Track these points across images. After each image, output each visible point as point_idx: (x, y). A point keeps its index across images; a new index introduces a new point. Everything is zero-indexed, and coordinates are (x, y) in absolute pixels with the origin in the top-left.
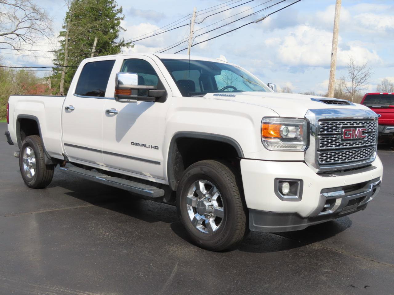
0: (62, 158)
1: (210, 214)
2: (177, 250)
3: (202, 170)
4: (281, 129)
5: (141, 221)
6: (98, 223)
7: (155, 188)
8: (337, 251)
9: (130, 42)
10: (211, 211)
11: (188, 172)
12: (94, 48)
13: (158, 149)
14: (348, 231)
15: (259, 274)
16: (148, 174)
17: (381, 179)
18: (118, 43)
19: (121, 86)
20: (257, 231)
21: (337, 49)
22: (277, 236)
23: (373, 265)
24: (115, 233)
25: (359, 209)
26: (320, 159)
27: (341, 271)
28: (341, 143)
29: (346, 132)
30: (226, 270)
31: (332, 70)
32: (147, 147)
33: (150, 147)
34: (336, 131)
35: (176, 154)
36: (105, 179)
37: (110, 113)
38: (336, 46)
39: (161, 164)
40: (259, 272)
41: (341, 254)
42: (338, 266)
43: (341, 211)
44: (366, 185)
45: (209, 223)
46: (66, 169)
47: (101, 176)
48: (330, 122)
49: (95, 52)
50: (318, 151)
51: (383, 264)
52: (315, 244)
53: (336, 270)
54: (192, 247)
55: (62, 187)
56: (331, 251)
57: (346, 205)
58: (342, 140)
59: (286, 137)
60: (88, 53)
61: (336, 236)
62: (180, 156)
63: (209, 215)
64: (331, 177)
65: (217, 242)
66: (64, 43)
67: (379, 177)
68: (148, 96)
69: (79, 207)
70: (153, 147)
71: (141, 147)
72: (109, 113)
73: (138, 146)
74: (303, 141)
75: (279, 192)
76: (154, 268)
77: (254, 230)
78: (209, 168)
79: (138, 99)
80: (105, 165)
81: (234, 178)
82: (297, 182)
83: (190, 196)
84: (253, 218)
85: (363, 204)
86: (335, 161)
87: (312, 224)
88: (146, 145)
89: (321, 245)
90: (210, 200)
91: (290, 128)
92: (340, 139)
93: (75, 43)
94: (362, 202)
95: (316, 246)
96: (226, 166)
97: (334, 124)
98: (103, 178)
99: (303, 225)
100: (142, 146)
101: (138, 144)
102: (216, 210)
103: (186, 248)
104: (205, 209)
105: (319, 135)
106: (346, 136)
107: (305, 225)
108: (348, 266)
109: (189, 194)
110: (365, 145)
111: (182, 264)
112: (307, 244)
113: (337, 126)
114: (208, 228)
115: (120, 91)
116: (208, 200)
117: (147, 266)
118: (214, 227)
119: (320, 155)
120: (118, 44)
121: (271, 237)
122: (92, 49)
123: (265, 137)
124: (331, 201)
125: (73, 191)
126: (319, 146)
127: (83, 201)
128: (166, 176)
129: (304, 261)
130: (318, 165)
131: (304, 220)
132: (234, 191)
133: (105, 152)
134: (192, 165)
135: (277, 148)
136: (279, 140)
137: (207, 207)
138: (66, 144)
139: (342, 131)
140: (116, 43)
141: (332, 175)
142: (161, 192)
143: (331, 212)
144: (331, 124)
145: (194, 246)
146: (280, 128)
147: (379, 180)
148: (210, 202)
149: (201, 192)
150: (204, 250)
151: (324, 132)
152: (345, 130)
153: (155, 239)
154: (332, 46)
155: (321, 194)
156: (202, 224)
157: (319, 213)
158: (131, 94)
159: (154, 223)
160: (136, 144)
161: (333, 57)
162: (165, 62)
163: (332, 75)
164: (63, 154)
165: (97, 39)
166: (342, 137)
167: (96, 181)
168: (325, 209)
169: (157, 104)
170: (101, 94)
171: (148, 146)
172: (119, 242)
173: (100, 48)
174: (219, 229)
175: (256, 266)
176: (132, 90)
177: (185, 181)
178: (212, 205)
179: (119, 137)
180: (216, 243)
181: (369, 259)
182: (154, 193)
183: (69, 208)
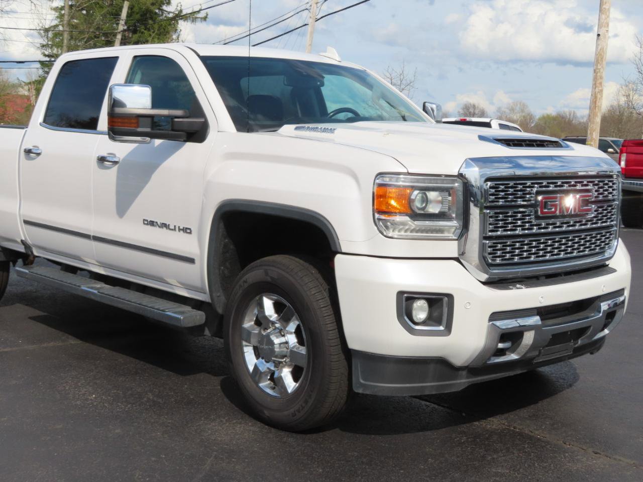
0: (21, 249)
1: (283, 360)
2: (220, 428)
3: (267, 274)
4: (413, 197)
5: (166, 373)
6: (80, 377)
7: (187, 309)
8: (532, 434)
9: (196, 9)
10: (284, 354)
11: (244, 279)
12: (122, 22)
13: (190, 233)
14: (567, 393)
15: (364, 476)
16: (175, 281)
17: (627, 293)
18: (171, 12)
19: (118, 110)
20: (368, 392)
21: (608, 26)
22: (423, 403)
23: (595, 461)
24: (109, 395)
25: (579, 351)
26: (490, 254)
27: (527, 471)
28: (535, 223)
29: (546, 203)
30: (303, 468)
31: (597, 69)
32: (172, 230)
33: (177, 229)
34: (524, 201)
35: (223, 243)
36: (96, 292)
37: (106, 163)
38: (606, 19)
39: (196, 261)
40: (366, 472)
41: (539, 439)
42: (525, 462)
43: (538, 356)
44: (592, 306)
45: (280, 378)
46: (27, 271)
47: (88, 285)
48: (511, 183)
49: (124, 31)
50: (486, 238)
51: (615, 459)
52: (494, 420)
53: (519, 470)
54: (250, 424)
55: (27, 305)
56: (521, 434)
57: (546, 344)
58: (537, 218)
59: (422, 212)
60: (111, 34)
61: (540, 404)
62: (232, 247)
63: (282, 362)
64: (512, 289)
65: (296, 415)
66: (63, 12)
67: (623, 290)
68: (173, 130)
69: (52, 344)
70: (181, 229)
71: (161, 229)
72: (103, 163)
73: (156, 226)
74: (457, 218)
75: (406, 318)
76: (166, 463)
77: (360, 391)
78: (280, 271)
79: (153, 136)
80: (98, 264)
81: (327, 290)
82: (441, 300)
83: (248, 323)
84: (359, 369)
85: (586, 341)
86: (521, 258)
87: (478, 380)
88: (169, 225)
89: (504, 422)
90: (283, 334)
91: (432, 195)
92: (533, 215)
93: (84, 12)
94: (583, 337)
95: (495, 423)
96: (312, 267)
97: (520, 187)
98: (94, 289)
99: (459, 381)
100: (162, 227)
101: (155, 224)
102: (292, 352)
103: (239, 426)
104: (272, 351)
105: (487, 208)
106: (546, 210)
107: (462, 382)
108: (545, 463)
109: (245, 322)
110: (588, 226)
111: (222, 457)
112: (478, 419)
113: (527, 190)
114: (280, 387)
115: (116, 120)
116: (280, 332)
117: (153, 459)
118: (290, 384)
119: (490, 247)
120: (171, 15)
121: (411, 404)
122: (118, 24)
123: (381, 212)
124: (513, 337)
125: (45, 314)
126: (488, 229)
127: (61, 333)
128: (206, 287)
129: (461, 452)
130: (486, 265)
131: (460, 372)
132: (326, 315)
133: (97, 239)
134: (250, 265)
135: (406, 234)
136: (407, 219)
137: (278, 346)
138: (27, 222)
139: (536, 201)
140: (169, 13)
141: (515, 286)
142: (198, 317)
143: (514, 356)
144: (512, 187)
145: (254, 421)
146: (411, 194)
147: (623, 294)
148: (284, 336)
149: (266, 318)
150: (273, 430)
151: (498, 202)
152: (544, 198)
153: (183, 408)
154: (599, 19)
155: (491, 323)
156: (269, 379)
157: (489, 359)
158: (138, 127)
159: (188, 377)
160: (152, 223)
161: (599, 42)
162: (208, 62)
163: (598, 78)
164: (22, 241)
165: (128, 5)
166: (536, 212)
167: (80, 294)
168: (501, 352)
169: (190, 146)
170: (90, 125)
171: (173, 228)
172: (112, 412)
173: (135, 23)
174: (299, 388)
175: (365, 460)
176: (141, 119)
177: (238, 295)
178: (287, 343)
179: (122, 208)
180: (293, 416)
181: (590, 450)
182: (183, 319)
183: (31, 347)
